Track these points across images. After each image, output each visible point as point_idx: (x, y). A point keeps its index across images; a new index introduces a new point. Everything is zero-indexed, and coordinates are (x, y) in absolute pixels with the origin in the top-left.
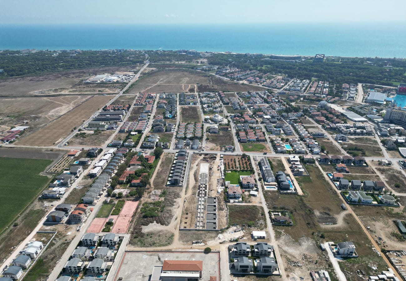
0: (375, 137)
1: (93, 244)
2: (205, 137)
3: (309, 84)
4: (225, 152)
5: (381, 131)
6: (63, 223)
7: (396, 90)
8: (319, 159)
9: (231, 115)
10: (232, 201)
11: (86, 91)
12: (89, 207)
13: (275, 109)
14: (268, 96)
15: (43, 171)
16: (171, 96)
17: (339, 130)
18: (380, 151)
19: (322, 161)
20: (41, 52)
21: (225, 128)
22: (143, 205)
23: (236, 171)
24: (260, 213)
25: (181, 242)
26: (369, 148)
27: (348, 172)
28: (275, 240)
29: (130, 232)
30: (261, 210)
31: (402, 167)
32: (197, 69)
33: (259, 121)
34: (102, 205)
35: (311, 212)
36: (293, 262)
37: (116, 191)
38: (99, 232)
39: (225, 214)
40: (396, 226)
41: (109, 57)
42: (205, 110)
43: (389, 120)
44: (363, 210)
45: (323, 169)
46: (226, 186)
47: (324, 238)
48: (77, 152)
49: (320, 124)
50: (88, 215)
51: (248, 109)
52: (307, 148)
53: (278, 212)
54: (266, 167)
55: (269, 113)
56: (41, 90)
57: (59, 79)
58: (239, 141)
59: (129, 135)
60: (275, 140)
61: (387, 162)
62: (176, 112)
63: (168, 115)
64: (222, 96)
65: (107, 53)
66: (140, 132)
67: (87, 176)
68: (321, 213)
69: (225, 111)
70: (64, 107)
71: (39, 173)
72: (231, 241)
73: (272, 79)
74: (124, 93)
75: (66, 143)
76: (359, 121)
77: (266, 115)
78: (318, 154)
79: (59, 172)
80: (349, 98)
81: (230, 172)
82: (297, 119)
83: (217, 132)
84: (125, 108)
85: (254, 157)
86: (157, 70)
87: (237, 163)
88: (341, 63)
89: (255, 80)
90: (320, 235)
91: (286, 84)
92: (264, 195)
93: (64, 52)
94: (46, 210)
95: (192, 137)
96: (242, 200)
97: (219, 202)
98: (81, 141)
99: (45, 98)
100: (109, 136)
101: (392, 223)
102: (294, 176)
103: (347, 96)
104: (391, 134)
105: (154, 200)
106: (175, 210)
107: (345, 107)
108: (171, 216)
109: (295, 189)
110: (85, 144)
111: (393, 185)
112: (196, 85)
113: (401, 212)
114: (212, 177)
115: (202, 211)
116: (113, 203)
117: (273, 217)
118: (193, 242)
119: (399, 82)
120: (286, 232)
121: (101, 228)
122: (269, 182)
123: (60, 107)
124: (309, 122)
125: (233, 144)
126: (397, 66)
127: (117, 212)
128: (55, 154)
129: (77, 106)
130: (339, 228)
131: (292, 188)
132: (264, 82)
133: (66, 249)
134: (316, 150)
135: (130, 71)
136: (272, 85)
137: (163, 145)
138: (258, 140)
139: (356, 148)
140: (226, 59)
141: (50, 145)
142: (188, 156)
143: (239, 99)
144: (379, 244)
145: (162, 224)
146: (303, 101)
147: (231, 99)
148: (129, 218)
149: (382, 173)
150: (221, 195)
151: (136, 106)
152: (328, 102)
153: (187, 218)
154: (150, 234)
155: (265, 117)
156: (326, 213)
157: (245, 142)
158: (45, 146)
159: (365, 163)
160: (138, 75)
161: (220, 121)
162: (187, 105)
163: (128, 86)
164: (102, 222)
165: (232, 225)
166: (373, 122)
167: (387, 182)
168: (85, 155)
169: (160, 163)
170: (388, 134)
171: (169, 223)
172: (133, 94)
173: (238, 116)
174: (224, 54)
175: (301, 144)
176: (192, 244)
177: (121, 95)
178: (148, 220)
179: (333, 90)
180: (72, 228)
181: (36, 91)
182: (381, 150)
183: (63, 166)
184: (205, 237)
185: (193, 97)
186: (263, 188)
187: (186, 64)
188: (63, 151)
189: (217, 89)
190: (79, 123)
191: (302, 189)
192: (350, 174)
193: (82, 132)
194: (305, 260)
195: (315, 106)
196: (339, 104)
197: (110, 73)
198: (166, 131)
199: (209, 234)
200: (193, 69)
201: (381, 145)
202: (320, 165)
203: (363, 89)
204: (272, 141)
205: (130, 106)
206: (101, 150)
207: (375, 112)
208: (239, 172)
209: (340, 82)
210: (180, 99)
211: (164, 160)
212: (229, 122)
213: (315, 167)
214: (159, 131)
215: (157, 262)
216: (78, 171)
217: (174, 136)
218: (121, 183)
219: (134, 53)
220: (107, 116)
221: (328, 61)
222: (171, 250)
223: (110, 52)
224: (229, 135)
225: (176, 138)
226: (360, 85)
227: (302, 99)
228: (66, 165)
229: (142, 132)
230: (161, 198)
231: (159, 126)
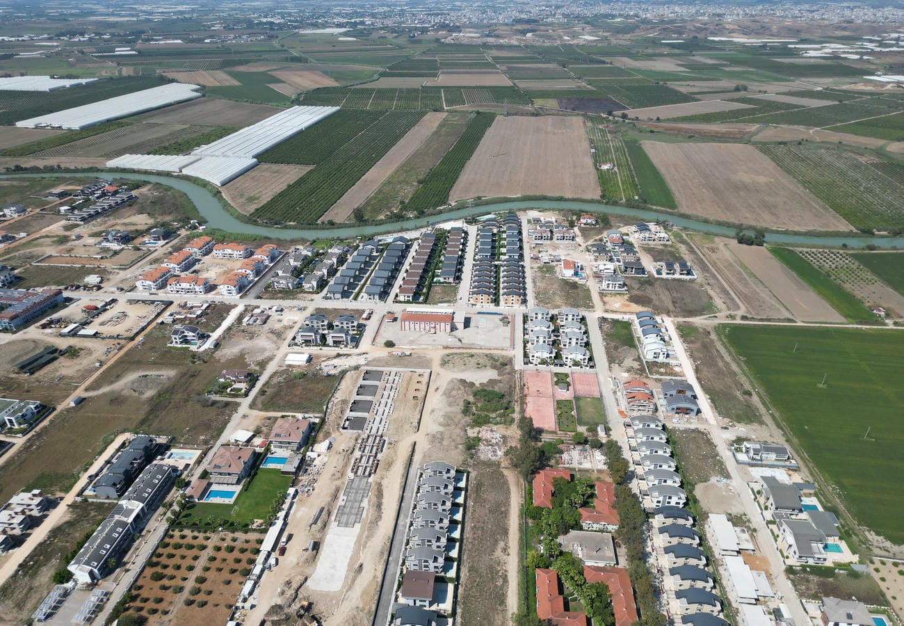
22: (512, 421)
24: (264, 397)
25: (428, 357)
30: (259, 402)
34: (607, 423)
38: (572, 374)
39: (337, 395)
46: (301, 456)
92: (218, 436)
97: (340, 418)
106: (440, 407)
108: (448, 393)
121: (574, 380)
145: (463, 381)
148: (530, 393)
164: (581, 390)
165: (334, 376)
171: (451, 382)
186: (203, 455)
215: (464, 337)
222: (445, 349)
230: (475, 435)
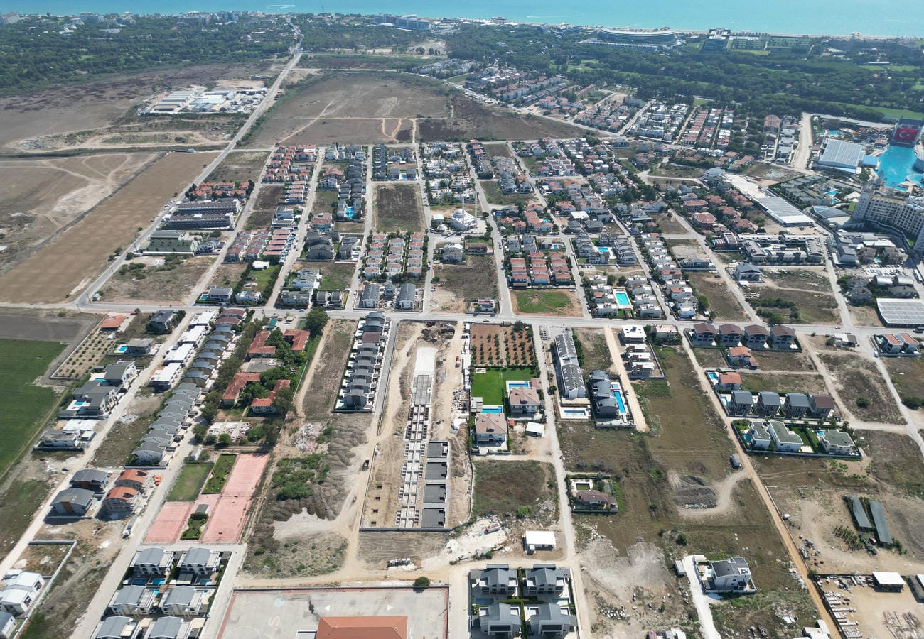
0: (825, 270)
1: (159, 572)
2: (430, 275)
3: (686, 117)
4: (475, 315)
5: (841, 253)
6: (90, 518)
7: (888, 132)
8: (691, 333)
9: (494, 210)
10: (483, 450)
11: (146, 140)
12: (152, 473)
13: (599, 192)
14: (587, 153)
15: (43, 375)
16: (354, 154)
17: (744, 250)
18: (834, 308)
19: (698, 338)
20: (33, 19)
21: (478, 248)
22: (278, 465)
23: (497, 369)
24: (547, 480)
25: (363, 563)
26: (808, 298)
27: (754, 368)
28: (574, 553)
29: (246, 538)
30: (548, 473)
31: (879, 352)
32: (418, 71)
33: (560, 225)
34: (183, 468)
35: (661, 476)
36: (610, 607)
37: (217, 429)
38: (175, 540)
39: (466, 485)
40: (847, 510)
41: (204, 34)
42: (434, 195)
43: (865, 223)
44: (778, 470)
45: (700, 359)
46: (472, 411)
47: (685, 544)
48: (122, 319)
49: (702, 234)
50: (148, 494)
51: (537, 191)
52: (665, 301)
53: (586, 478)
54: (569, 359)
55: (584, 205)
56: (34, 139)
57: (80, 103)
58: (510, 284)
59: (247, 271)
60: (593, 283)
61: (846, 339)
62: (364, 203)
63: (345, 211)
64: (476, 153)
65: (197, 24)
66: (274, 261)
67: (149, 386)
68: (683, 478)
69: (482, 197)
70: (90, 187)
71: (33, 379)
72: (476, 558)
73: (600, 103)
74: (238, 145)
75: (98, 296)
76: (794, 225)
77: (579, 209)
78: (689, 318)
79: (80, 375)
80: (777, 156)
81: (484, 371)
82: (649, 221)
83: (460, 259)
84: (239, 192)
85: (542, 329)
86: (322, 74)
87: (502, 347)
88: (767, 53)
89: (558, 103)
90: (677, 537)
91: (632, 116)
92: (559, 432)
93: (90, 21)
94: (50, 482)
95: (400, 275)
96: (506, 449)
97: (454, 455)
98: (132, 287)
99: (45, 162)
100: (200, 272)
101: (841, 501)
102: (631, 379)
103: (772, 151)
104: (865, 261)
105: (304, 450)
106: (352, 477)
107: (766, 184)
108: (342, 494)
109: (630, 417)
110: (143, 297)
111: (853, 402)
112: (414, 120)
113: (862, 473)
114: (442, 387)
115: (415, 477)
116: (208, 461)
117: (575, 491)
118: (391, 562)
119: (898, 108)
120: (602, 530)
121: (179, 531)
122: (572, 399)
123: (81, 187)
124: (679, 229)
125: (495, 294)
126: (901, 63)
127: (216, 487)
128: (71, 325)
129: (123, 186)
130: (720, 517)
131: (623, 413)
132: (579, 110)
133: (98, 585)
134: (686, 309)
135: (254, 79)
136: (598, 121)
137: (329, 299)
138: (554, 282)
139: (778, 301)
140: (492, 44)
141: (58, 298)
142: (387, 331)
143: (517, 163)
144: (804, 559)
145: (321, 516)
146: (667, 167)
147: (498, 165)
148: (245, 502)
149: (831, 369)
150: (459, 434)
151: (268, 184)
152: (726, 170)
153: (378, 498)
154: (293, 544)
155: (576, 214)
156: (694, 479)
157: (524, 288)
158: (47, 302)
159: (796, 342)
160: (274, 91)
161: (468, 229)
162: (390, 179)
163: (249, 123)
164: (182, 511)
165: (481, 516)
166: (826, 225)
167: (839, 392)
168: (143, 329)
169: (320, 348)
170: (857, 261)
171: (336, 514)
172: (261, 147)
173: (512, 215)
174: (488, 27)
175: (653, 293)
176: (388, 566)
177: (232, 150)
178: (290, 507)
179: (741, 135)
180: (111, 530)
181: (22, 142)
182: (836, 306)
183: (90, 360)
184: (417, 549)
185: (406, 155)
186: (557, 414)
187: (393, 56)
188: (89, 316)
189: (464, 132)
190: (128, 234)
191: (645, 414)
192: (758, 371)
193: (136, 261)
194: (638, 602)
195: (695, 180)
196: (751, 174)
197: (206, 86)
198: (339, 257)
199: (427, 539)
200: (410, 71)
201: (836, 288)
202: (691, 348)
203: (813, 132)
204: (587, 284)
205: (252, 185)
206: (181, 315)
207: (832, 196)
208: (504, 370)
209: (758, 111)
210: (374, 164)
211: (331, 339)
212: (489, 229)
213: (680, 354)
214: (321, 257)
215: (305, 615)
216: (124, 376)
217: (357, 270)
218: (227, 407)
219: (264, 23)
220: (196, 216)
221: (737, 47)
222: (337, 583)
223: (204, 19)
224: (488, 267)
225: (362, 276)
226: (806, 117)
227: (666, 160)
228: (98, 356)
229: (282, 261)
230: (321, 445)
231: (320, 246)
